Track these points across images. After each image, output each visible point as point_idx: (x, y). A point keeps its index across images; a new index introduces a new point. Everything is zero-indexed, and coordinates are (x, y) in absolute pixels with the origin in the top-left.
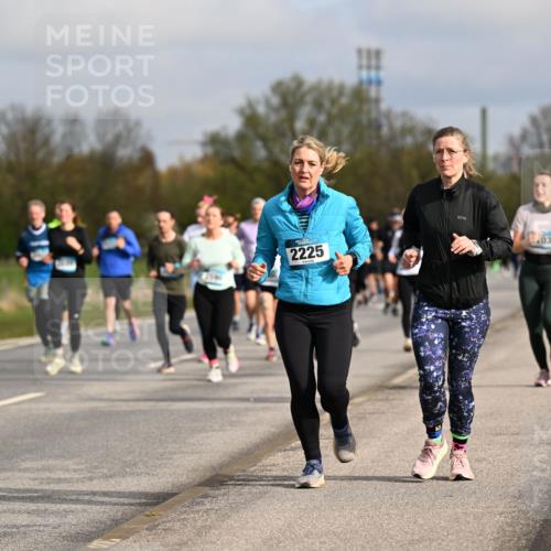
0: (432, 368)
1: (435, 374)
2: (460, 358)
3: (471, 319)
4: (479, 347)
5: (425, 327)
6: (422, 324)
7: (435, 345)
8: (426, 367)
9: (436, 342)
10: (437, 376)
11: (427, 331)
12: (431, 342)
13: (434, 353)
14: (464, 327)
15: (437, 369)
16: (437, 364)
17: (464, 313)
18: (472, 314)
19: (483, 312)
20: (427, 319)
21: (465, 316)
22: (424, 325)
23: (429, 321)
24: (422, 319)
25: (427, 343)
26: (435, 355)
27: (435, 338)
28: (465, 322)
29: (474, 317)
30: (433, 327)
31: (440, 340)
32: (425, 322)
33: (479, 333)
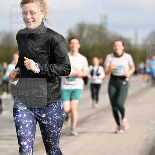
0: (25, 143)
2: (48, 141)
3: (48, 120)
4: (59, 132)
5: (20, 116)
7: (27, 128)
8: (22, 143)
9: (27, 126)
10: (29, 148)
11: (21, 118)
12: (24, 126)
13: (26, 133)
14: (44, 125)
15: (29, 144)
16: (28, 141)
17: (43, 116)
18: (49, 117)
19: (56, 115)
20: (21, 110)
21: (44, 117)
22: (19, 114)
23: (23, 111)
24: (18, 110)
25: (21, 127)
26: (27, 134)
27: (26, 123)
28: (45, 122)
29: (50, 118)
30: (25, 115)
31: (29, 124)
32: (20, 112)
33: (56, 127)
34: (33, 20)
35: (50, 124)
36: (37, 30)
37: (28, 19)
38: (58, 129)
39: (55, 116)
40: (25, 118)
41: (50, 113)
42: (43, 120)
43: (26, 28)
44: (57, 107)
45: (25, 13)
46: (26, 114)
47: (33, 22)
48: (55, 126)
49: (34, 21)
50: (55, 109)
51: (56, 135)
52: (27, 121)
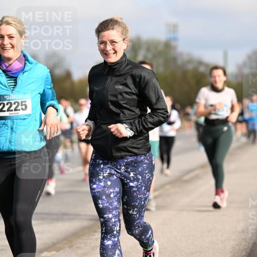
0: (110, 216)
1: (113, 220)
2: (131, 212)
5: (102, 184)
6: (100, 181)
7: (111, 198)
8: (106, 216)
9: (112, 196)
10: (115, 222)
11: (104, 187)
12: (108, 196)
13: (111, 204)
14: (133, 187)
15: (115, 216)
16: (114, 213)
17: (132, 174)
18: (138, 176)
19: (147, 172)
20: (104, 177)
21: (132, 177)
22: (101, 182)
23: (106, 178)
24: (100, 177)
25: (104, 197)
26: (112, 206)
27: (111, 193)
28: (133, 183)
29: (140, 177)
30: (109, 183)
31: (115, 194)
32: (102, 179)
33: (145, 190)
34: (114, 52)
35: (140, 185)
36: (119, 63)
37: (107, 51)
38: (145, 194)
39: (146, 174)
40: (110, 187)
41: (140, 170)
42: (131, 181)
43: (103, 61)
44: (148, 162)
45: (103, 43)
46: (110, 181)
47: (114, 53)
48: (144, 188)
49: (116, 52)
50: (145, 164)
51: (143, 203)
52: (112, 191)
